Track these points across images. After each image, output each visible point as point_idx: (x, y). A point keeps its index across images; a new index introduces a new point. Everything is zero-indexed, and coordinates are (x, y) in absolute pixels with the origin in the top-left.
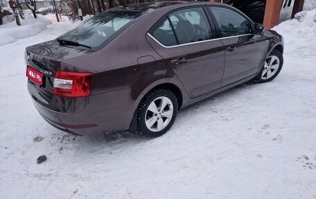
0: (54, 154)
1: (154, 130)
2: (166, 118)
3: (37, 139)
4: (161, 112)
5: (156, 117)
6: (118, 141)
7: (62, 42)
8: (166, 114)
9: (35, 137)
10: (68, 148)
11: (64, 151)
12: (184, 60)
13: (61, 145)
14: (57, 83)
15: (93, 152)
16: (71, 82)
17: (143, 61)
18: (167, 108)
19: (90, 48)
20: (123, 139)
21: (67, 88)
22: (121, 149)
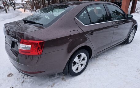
0: (19, 86)
1: (76, 72)
2: (83, 64)
3: (10, 75)
4: (80, 61)
5: (78, 65)
6: (56, 77)
7: (26, 21)
8: (83, 62)
9: (9, 73)
10: (27, 82)
11: (25, 84)
12: (95, 32)
13: (23, 80)
14: (21, 46)
15: (41, 85)
16: (30, 46)
17: (73, 33)
18: (84, 59)
19: (42, 25)
20: (58, 76)
21: (27, 49)
22: (58, 83)
